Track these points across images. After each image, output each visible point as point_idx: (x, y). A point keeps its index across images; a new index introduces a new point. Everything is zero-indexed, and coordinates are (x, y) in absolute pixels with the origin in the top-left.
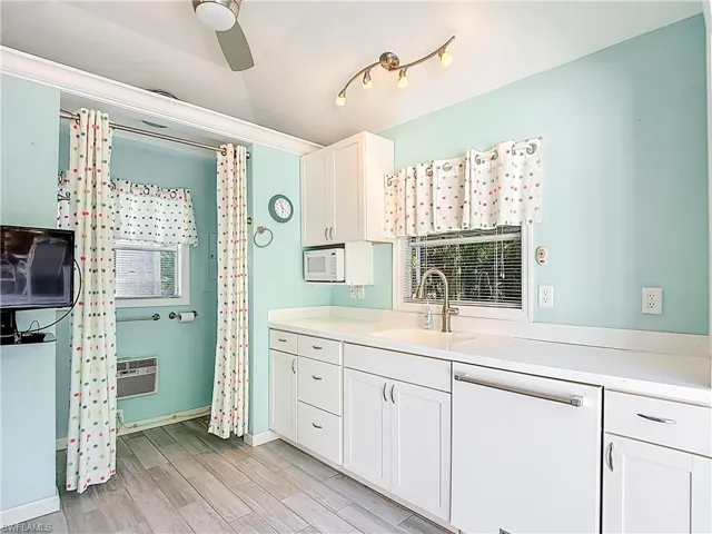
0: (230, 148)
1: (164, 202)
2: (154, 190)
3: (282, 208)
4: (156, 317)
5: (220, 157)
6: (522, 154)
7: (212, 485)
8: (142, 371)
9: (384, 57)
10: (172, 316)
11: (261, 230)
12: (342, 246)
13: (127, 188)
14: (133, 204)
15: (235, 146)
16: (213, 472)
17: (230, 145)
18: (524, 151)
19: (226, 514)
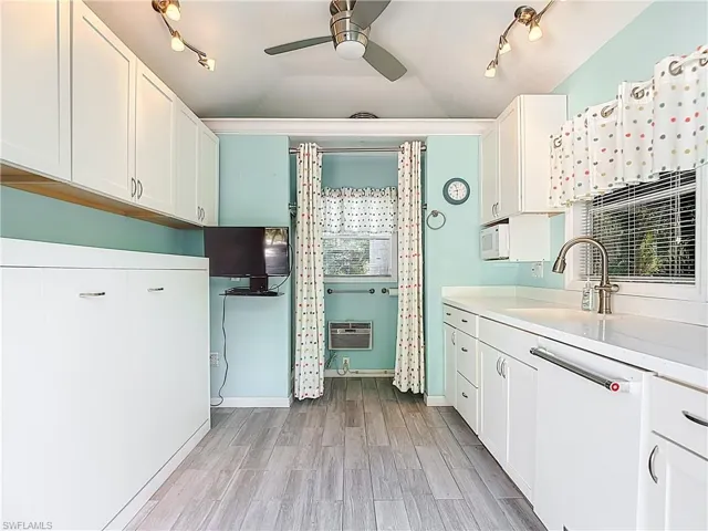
0: (407, 145)
1: (377, 200)
2: (368, 191)
3: (457, 192)
4: (372, 291)
5: (400, 156)
6: (694, 69)
7: (378, 421)
8: (360, 331)
9: (517, 13)
10: (384, 291)
11: (435, 214)
12: (506, 221)
13: (348, 193)
14: (355, 205)
15: (411, 143)
16: (385, 414)
17: (407, 143)
18: (697, 64)
19: (371, 439)
